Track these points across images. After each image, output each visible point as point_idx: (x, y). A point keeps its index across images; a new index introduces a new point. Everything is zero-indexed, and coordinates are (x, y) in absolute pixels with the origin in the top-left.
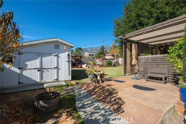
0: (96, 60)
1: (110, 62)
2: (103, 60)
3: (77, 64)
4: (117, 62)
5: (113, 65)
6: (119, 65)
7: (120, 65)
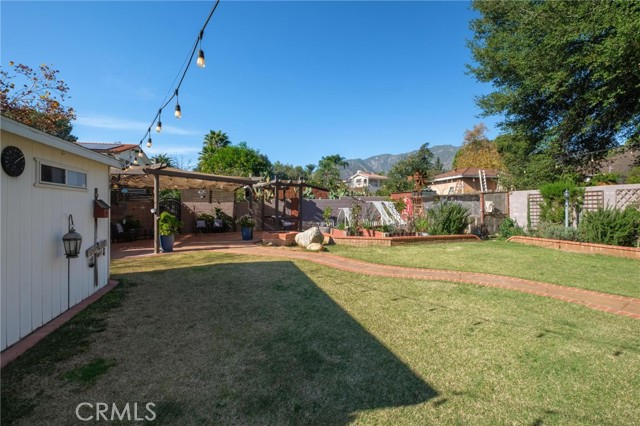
0: (378, 205)
1: (454, 216)
2: (419, 201)
3: (287, 224)
4: (496, 213)
5: (474, 231)
6: (510, 229)
7: (519, 231)
